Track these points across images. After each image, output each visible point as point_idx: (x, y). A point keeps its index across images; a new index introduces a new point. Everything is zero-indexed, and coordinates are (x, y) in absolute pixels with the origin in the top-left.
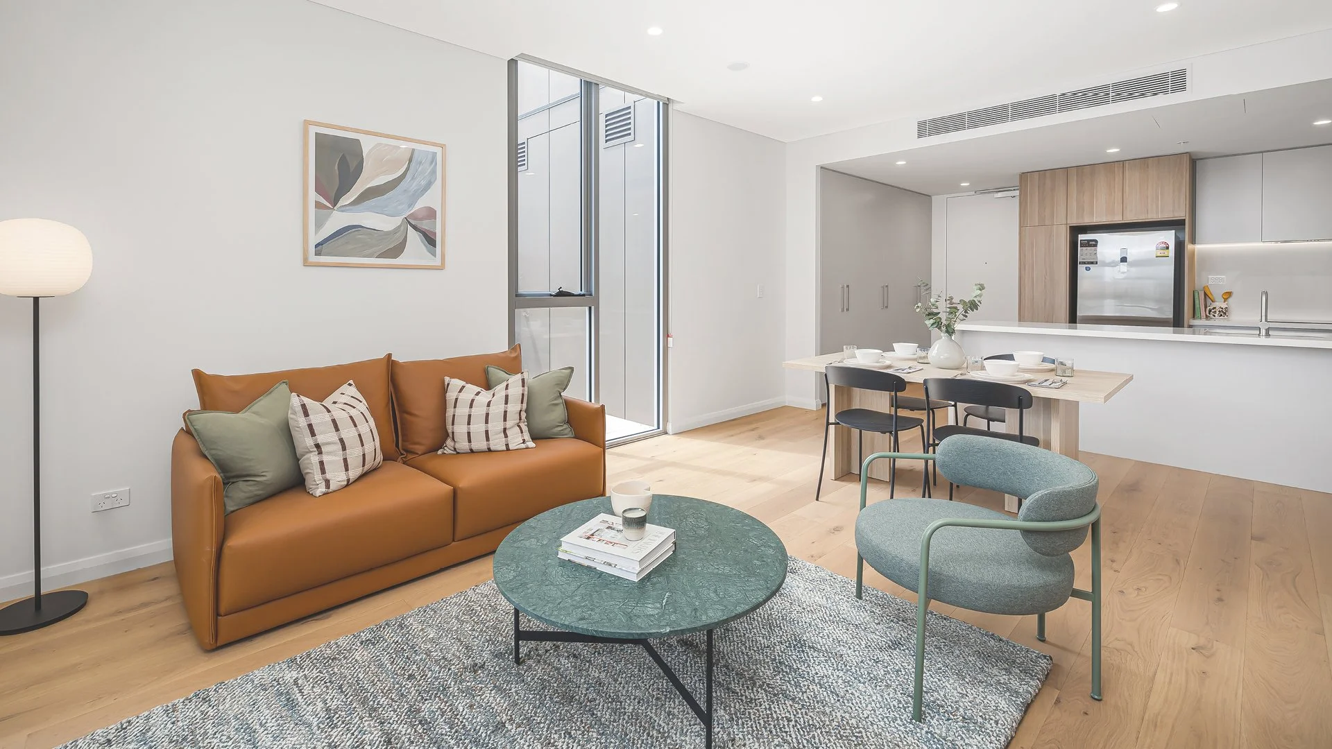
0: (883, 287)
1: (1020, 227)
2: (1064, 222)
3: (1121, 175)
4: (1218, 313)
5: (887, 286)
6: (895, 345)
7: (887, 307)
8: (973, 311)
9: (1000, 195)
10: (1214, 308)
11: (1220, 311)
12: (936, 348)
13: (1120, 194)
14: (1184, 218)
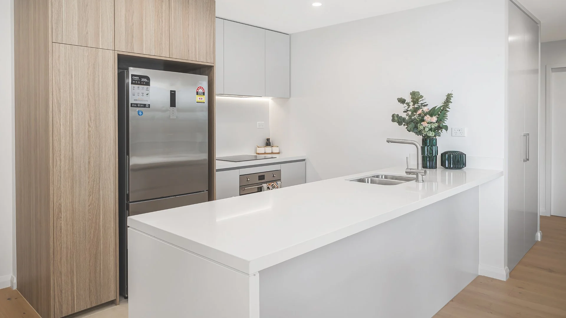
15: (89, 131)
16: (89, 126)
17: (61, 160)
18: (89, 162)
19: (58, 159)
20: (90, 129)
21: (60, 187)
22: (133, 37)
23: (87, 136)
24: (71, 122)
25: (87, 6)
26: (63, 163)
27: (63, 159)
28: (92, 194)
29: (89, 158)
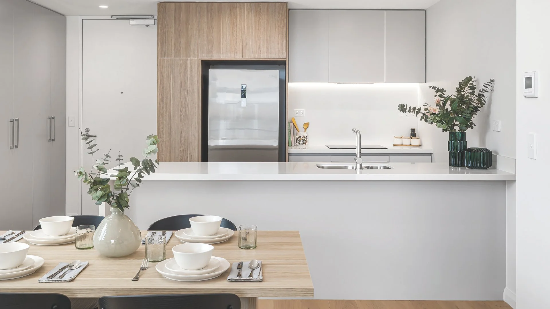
0: (12, 121)
1: (159, 58)
2: (197, 57)
3: (241, 17)
4: (302, 141)
5: (17, 120)
6: (42, 222)
7: (17, 146)
8: (148, 173)
9: (133, 22)
10: (300, 137)
11: (303, 140)
12: (105, 227)
13: (241, 35)
14: (285, 60)
15: (181, 116)
16: (181, 112)
17: (163, 134)
18: (181, 137)
19: (161, 133)
20: (182, 114)
21: (162, 151)
22: (213, 46)
23: (179, 119)
24: (170, 109)
25: (180, 30)
26: (164, 136)
27: (164, 133)
28: (183, 159)
29: (181, 134)
